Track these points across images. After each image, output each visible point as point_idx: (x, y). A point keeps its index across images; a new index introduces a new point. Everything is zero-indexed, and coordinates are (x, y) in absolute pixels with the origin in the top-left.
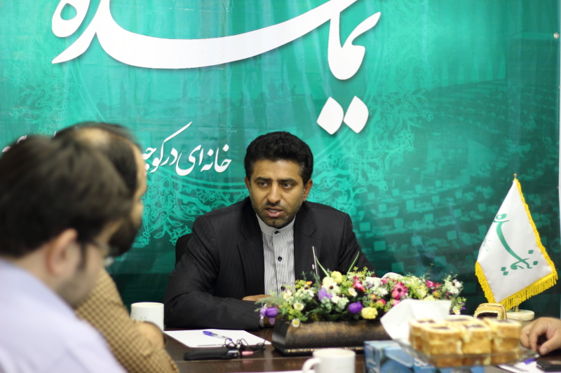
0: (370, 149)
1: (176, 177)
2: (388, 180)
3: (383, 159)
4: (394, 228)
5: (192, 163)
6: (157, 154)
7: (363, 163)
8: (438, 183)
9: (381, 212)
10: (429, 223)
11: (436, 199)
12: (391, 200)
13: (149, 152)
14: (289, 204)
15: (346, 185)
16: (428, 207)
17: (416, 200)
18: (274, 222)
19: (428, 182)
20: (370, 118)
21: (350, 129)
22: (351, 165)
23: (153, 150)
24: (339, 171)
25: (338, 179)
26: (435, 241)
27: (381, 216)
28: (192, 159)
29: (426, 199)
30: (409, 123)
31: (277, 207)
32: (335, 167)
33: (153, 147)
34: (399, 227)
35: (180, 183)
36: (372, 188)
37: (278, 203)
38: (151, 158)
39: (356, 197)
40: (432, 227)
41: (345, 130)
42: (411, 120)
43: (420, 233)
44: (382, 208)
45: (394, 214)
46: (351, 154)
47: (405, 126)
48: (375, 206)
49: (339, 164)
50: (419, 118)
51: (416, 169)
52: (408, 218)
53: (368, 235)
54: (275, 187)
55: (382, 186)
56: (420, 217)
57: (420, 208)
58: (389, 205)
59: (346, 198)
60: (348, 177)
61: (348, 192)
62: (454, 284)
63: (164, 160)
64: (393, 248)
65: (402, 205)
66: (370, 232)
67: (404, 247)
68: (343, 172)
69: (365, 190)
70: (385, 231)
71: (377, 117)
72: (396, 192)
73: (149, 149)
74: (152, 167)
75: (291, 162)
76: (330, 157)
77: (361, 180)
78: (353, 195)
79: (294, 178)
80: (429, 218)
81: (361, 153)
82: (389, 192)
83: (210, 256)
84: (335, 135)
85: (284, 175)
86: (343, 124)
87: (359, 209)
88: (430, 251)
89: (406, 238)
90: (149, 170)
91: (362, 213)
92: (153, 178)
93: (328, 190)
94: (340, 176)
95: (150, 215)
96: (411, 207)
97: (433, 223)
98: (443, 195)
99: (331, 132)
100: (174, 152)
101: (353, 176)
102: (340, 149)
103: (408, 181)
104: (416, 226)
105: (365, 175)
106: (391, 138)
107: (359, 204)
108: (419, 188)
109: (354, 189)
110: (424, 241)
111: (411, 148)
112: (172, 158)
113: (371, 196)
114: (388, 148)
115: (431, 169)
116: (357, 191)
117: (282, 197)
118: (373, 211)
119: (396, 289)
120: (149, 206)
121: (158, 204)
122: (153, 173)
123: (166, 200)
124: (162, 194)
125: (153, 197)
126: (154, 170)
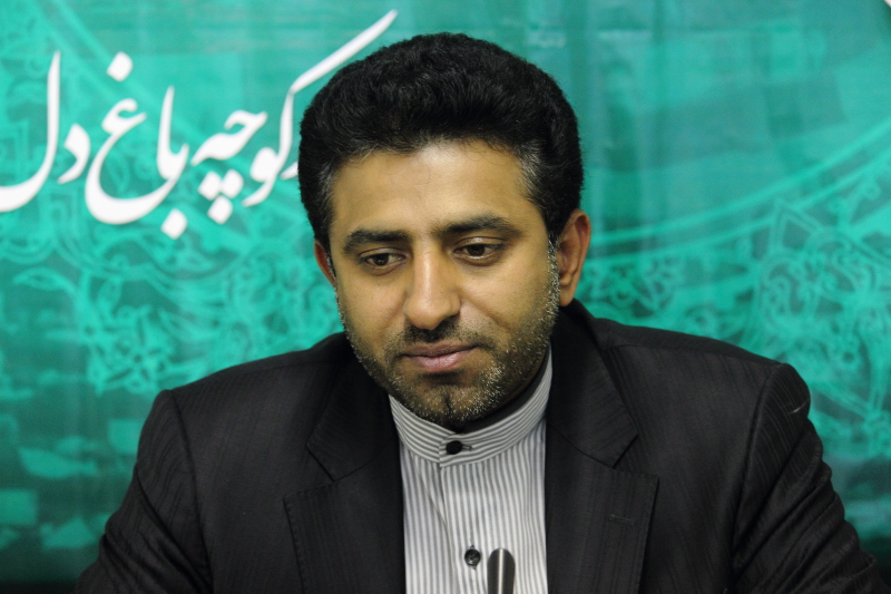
6: (268, 137)
13: (238, 127)
14: (497, 319)
18: (447, 401)
23: (254, 122)
31: (450, 341)
33: (251, 108)
37: (448, 323)
38: (249, 152)
54: (427, 258)
73: (238, 117)
74: (252, 184)
75: (479, 146)
79: (500, 212)
83: (173, 548)
85: (455, 206)
90: (240, 197)
92: (254, 224)
117: (461, 296)
120: (239, 327)
121: (274, 322)
122: (255, 208)
123: (307, 305)
124: (289, 286)
125: (260, 295)
126: (258, 197)
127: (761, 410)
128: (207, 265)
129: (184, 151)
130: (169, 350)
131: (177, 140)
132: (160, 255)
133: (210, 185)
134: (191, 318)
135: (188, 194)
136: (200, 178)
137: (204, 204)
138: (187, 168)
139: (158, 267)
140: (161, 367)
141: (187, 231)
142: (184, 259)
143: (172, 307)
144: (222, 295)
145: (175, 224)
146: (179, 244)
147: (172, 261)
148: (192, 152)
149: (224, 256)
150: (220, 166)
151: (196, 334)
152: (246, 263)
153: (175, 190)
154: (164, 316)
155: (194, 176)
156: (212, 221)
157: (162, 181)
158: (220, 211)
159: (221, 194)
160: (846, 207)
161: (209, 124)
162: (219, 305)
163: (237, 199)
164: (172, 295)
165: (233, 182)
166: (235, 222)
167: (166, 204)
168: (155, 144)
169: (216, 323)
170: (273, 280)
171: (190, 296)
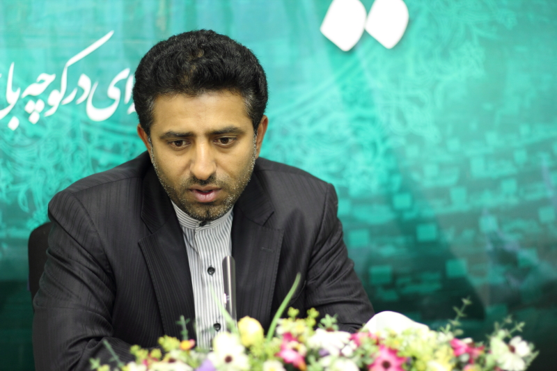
0: (411, 73)
1: (88, 123)
2: (441, 125)
3: (432, 90)
4: (450, 203)
5: (113, 101)
6: (56, 85)
7: (398, 98)
8: (524, 129)
9: (429, 177)
10: (509, 194)
11: (521, 156)
12: (446, 158)
13: (42, 81)
15: (370, 133)
16: (508, 169)
17: (487, 158)
18: (207, 212)
19: (508, 127)
20: (410, 23)
21: (376, 42)
22: (378, 100)
23: (49, 79)
24: (358, 110)
25: (358, 124)
26: (520, 224)
27: (428, 184)
28: (114, 92)
29: (504, 155)
30: (476, 31)
32: (352, 103)
33: (49, 73)
34: (460, 202)
35: (96, 133)
36: (413, 138)
37: (211, 176)
38: (47, 92)
39: (388, 152)
40: (513, 201)
41: (368, 43)
42: (479, 25)
43: (495, 211)
44: (430, 170)
45: (450, 180)
46: (377, 82)
47: (468, 36)
48: (419, 168)
49: (358, 98)
50: (493, 23)
51: (488, 106)
52: (474, 187)
53: (408, 216)
55: (431, 134)
56: (494, 184)
57: (494, 170)
58: (442, 166)
59: (370, 154)
60: (373, 120)
61: (374, 145)
62: (513, 350)
63: (67, 94)
64: (449, 236)
65: (465, 165)
66: (410, 209)
67: (468, 234)
68: (366, 113)
69: (402, 141)
70: (436, 208)
71: (421, 21)
72: (454, 144)
73: (43, 76)
74: (48, 107)
75: (227, 94)
76: (344, 88)
77: (395, 125)
78: (381, 149)
80: (510, 186)
81: (395, 81)
82: (442, 144)
84: (351, 52)
86: (365, 34)
87: (392, 172)
88: (511, 241)
89: (471, 219)
91: (397, 180)
92: (49, 124)
93: (340, 141)
94: (361, 119)
95: (45, 184)
96: (478, 169)
97: (517, 194)
98: (532, 149)
99: (345, 46)
100: (85, 81)
101: (382, 118)
102: (361, 74)
103: (474, 126)
104: (488, 200)
105: (401, 116)
106: (445, 55)
107: (391, 163)
108: (493, 139)
109: (384, 139)
110: (500, 224)
111: (479, 73)
112: (81, 91)
113: (412, 152)
114: (440, 72)
115: (512, 106)
116: (390, 143)
118: (416, 176)
119: (379, 362)
120: (43, 170)
121: (58, 167)
122: (50, 117)
123: (73, 159)
124: (65, 151)
125: (51, 155)
126: (51, 112)
127: (326, 203)
128: (27, 142)
129: (19, 91)
130: (11, 179)
131: (15, 86)
132: (7, 137)
133: (30, 107)
134: (21, 165)
135: (20, 109)
136: (25, 103)
137: (27, 115)
138: (19, 98)
139: (6, 142)
140: (7, 187)
141: (19, 126)
142: (17, 138)
143: (12, 160)
144: (35, 155)
145: (14, 124)
146: (16, 132)
147: (13, 140)
148: (22, 91)
149: (36, 137)
150: (35, 98)
151: (23, 172)
152: (46, 140)
153: (14, 108)
154: (9, 164)
155: (22, 102)
156: (31, 123)
157: (8, 105)
158: (34, 118)
159: (34, 111)
160: (305, 120)
161: (29, 79)
162: (34, 159)
163: (42, 113)
164: (13, 155)
165: (40, 105)
166: (41, 123)
167: (10, 114)
168: (5, 88)
169: (32, 168)
170: (58, 148)
171: (21, 156)
